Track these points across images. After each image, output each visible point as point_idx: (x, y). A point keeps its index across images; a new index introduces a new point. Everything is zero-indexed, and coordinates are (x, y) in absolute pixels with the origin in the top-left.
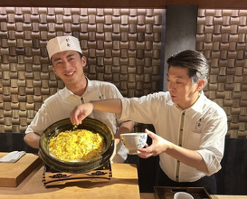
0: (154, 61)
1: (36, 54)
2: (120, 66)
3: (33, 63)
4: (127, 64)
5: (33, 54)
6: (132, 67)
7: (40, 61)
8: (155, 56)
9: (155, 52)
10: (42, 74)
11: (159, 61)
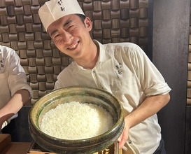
0: (140, 21)
1: (12, 22)
2: (103, 29)
3: (9, 32)
4: (111, 27)
5: (9, 23)
6: (116, 29)
7: (17, 29)
8: (142, 16)
9: (142, 11)
10: (19, 44)
11: (147, 21)
